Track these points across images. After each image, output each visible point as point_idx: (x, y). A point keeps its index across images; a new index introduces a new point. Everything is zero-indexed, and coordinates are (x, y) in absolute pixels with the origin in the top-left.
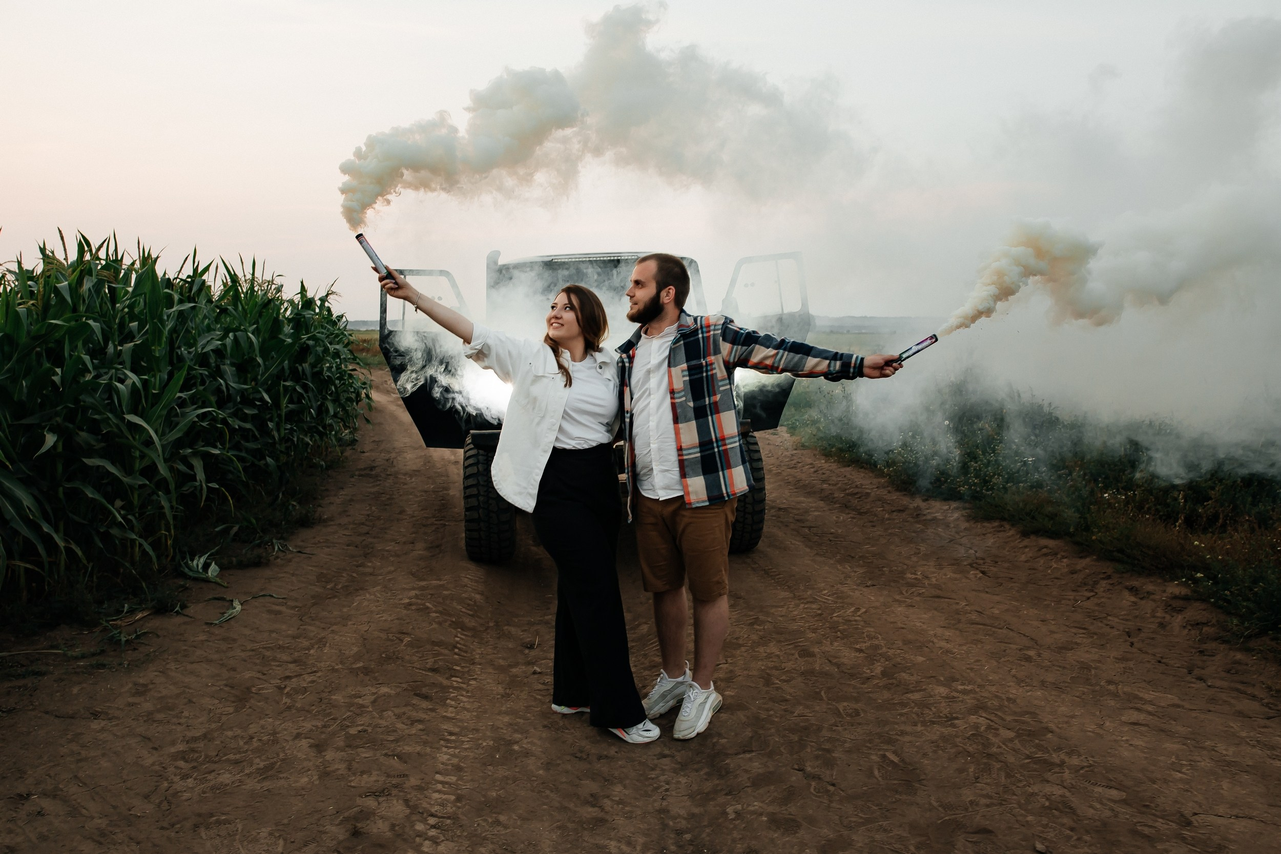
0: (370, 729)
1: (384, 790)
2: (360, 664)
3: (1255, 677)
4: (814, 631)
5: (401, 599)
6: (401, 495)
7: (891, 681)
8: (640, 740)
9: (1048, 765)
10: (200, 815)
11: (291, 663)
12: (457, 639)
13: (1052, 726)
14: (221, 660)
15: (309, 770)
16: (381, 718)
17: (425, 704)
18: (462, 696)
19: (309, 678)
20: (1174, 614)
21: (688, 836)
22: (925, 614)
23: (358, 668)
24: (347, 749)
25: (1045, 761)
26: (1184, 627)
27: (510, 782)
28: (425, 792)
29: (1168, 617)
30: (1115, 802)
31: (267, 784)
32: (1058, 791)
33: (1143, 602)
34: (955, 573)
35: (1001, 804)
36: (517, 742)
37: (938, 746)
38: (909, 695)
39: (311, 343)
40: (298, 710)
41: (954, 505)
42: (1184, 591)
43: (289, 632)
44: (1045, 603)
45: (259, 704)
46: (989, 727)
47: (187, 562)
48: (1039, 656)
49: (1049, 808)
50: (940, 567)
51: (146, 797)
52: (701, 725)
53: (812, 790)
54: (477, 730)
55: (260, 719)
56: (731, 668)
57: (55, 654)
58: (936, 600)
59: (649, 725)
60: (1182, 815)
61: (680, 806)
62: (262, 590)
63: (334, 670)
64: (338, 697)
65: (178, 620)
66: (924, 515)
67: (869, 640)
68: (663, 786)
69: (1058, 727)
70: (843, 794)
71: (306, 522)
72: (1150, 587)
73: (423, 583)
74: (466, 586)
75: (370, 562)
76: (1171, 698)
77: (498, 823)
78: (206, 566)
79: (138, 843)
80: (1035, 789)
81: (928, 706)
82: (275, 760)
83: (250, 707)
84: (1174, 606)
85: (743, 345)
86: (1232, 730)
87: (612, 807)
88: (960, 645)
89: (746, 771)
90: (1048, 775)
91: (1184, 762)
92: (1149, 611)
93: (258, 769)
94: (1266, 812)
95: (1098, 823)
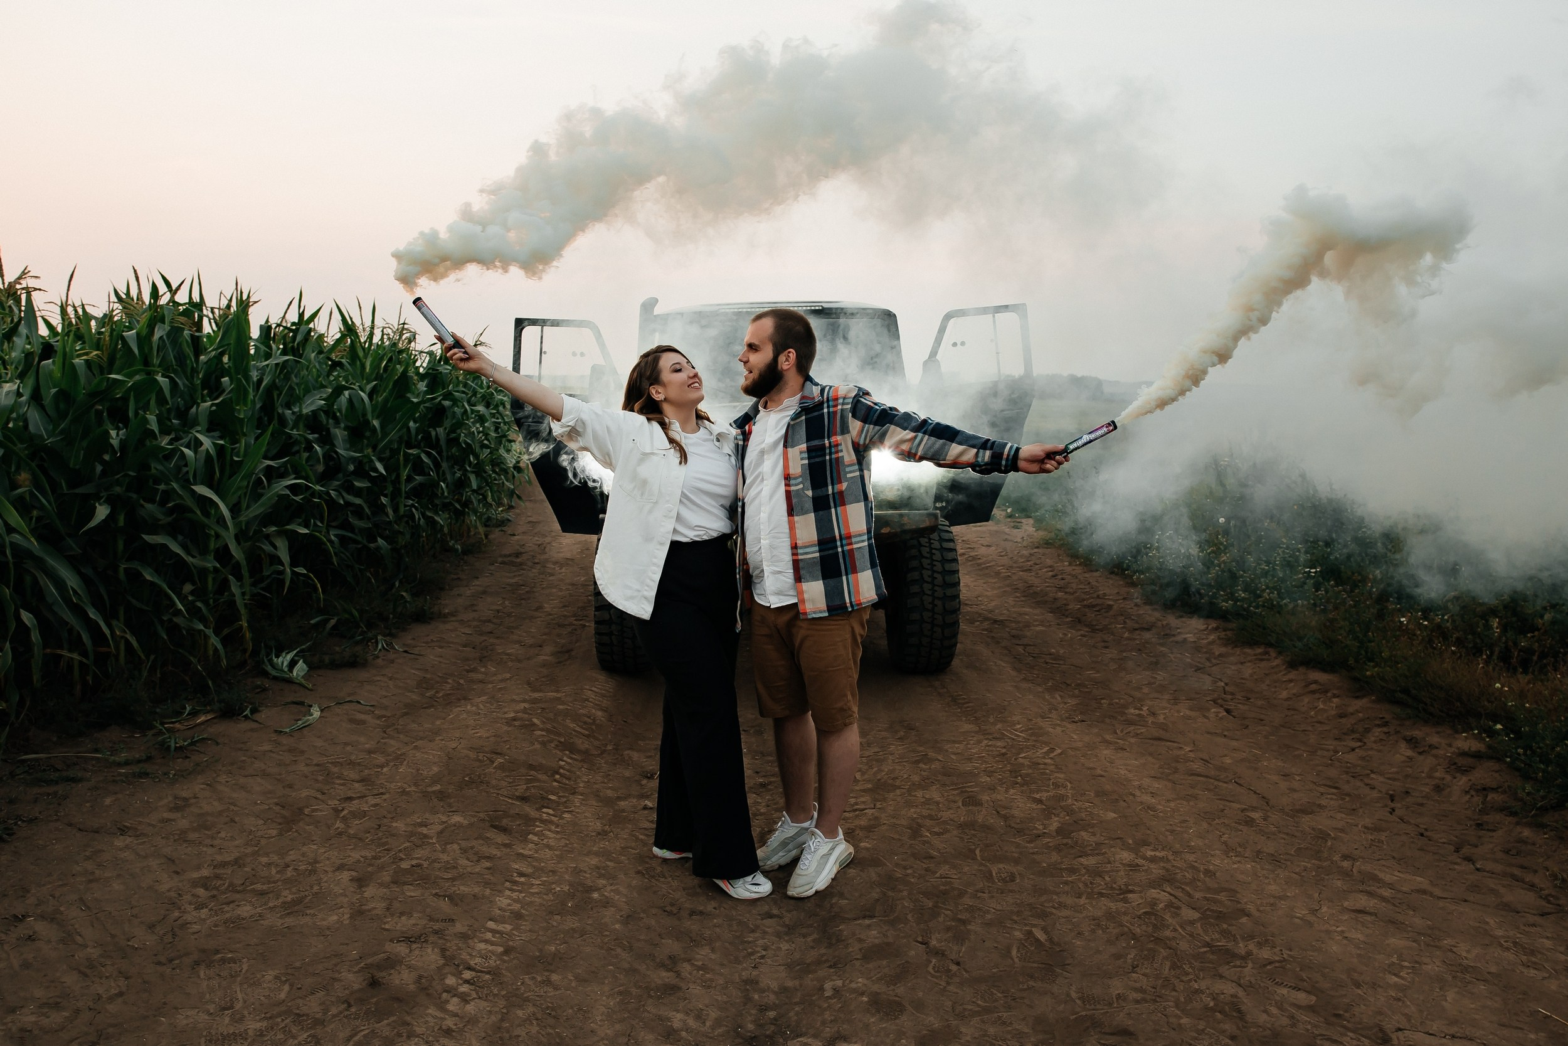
0: (426, 864)
1: (422, 935)
2: (438, 787)
3: (1541, 860)
4: (990, 774)
5: (506, 713)
6: (543, 588)
7: (1065, 841)
8: (746, 895)
9: (1229, 956)
10: (204, 951)
11: (358, 782)
12: (562, 763)
13: (1251, 908)
14: (280, 774)
15: (342, 907)
16: (444, 851)
17: (501, 838)
18: (550, 831)
19: (372, 801)
20: (1458, 775)
21: (772, 1014)
22: (1136, 759)
23: (434, 792)
24: (392, 885)
25: (1227, 952)
26: (1467, 792)
27: (576, 935)
28: (470, 941)
29: (1448, 778)
30: (1299, 1007)
31: (290, 921)
32: (1229, 989)
33: (1421, 758)
34: (1191, 709)
35: (1155, 1001)
36: (598, 889)
37: (1099, 925)
38: (1081, 860)
39: (447, 403)
40: (350, 837)
41: (1213, 624)
42: (1475, 746)
43: (367, 746)
44: (1296, 753)
45: (307, 827)
46: (1170, 905)
47: (271, 659)
48: (1265, 820)
49: (1213, 1010)
50: (1176, 701)
51: (152, 927)
52: (822, 881)
53: (930, 969)
54: (554, 872)
55: (304, 844)
56: (876, 814)
57: (98, 758)
58: (1155, 742)
59: (760, 878)
60: (1381, 1030)
61: (772, 977)
62: (349, 695)
63: (404, 792)
64: (399, 825)
65: (245, 725)
66: (1174, 635)
67: (1054, 789)
68: (758, 952)
69: (1258, 910)
70: (966, 975)
71: (422, 617)
72: (1435, 739)
73: (536, 695)
74: (587, 700)
75: (485, 667)
76: (1420, 881)
77: (548, 982)
78: (293, 664)
79: (127, 978)
80: (1203, 985)
81: (1100, 875)
82: (306, 893)
83: (296, 831)
84: (1458, 765)
85: (875, 424)
86: (1487, 927)
87: (690, 974)
88: (1168, 801)
89: (860, 940)
90: (1224, 970)
91: (1406, 964)
92: (1426, 770)
93: (284, 903)
94: (1492, 1033)
95: (1268, 1032)
